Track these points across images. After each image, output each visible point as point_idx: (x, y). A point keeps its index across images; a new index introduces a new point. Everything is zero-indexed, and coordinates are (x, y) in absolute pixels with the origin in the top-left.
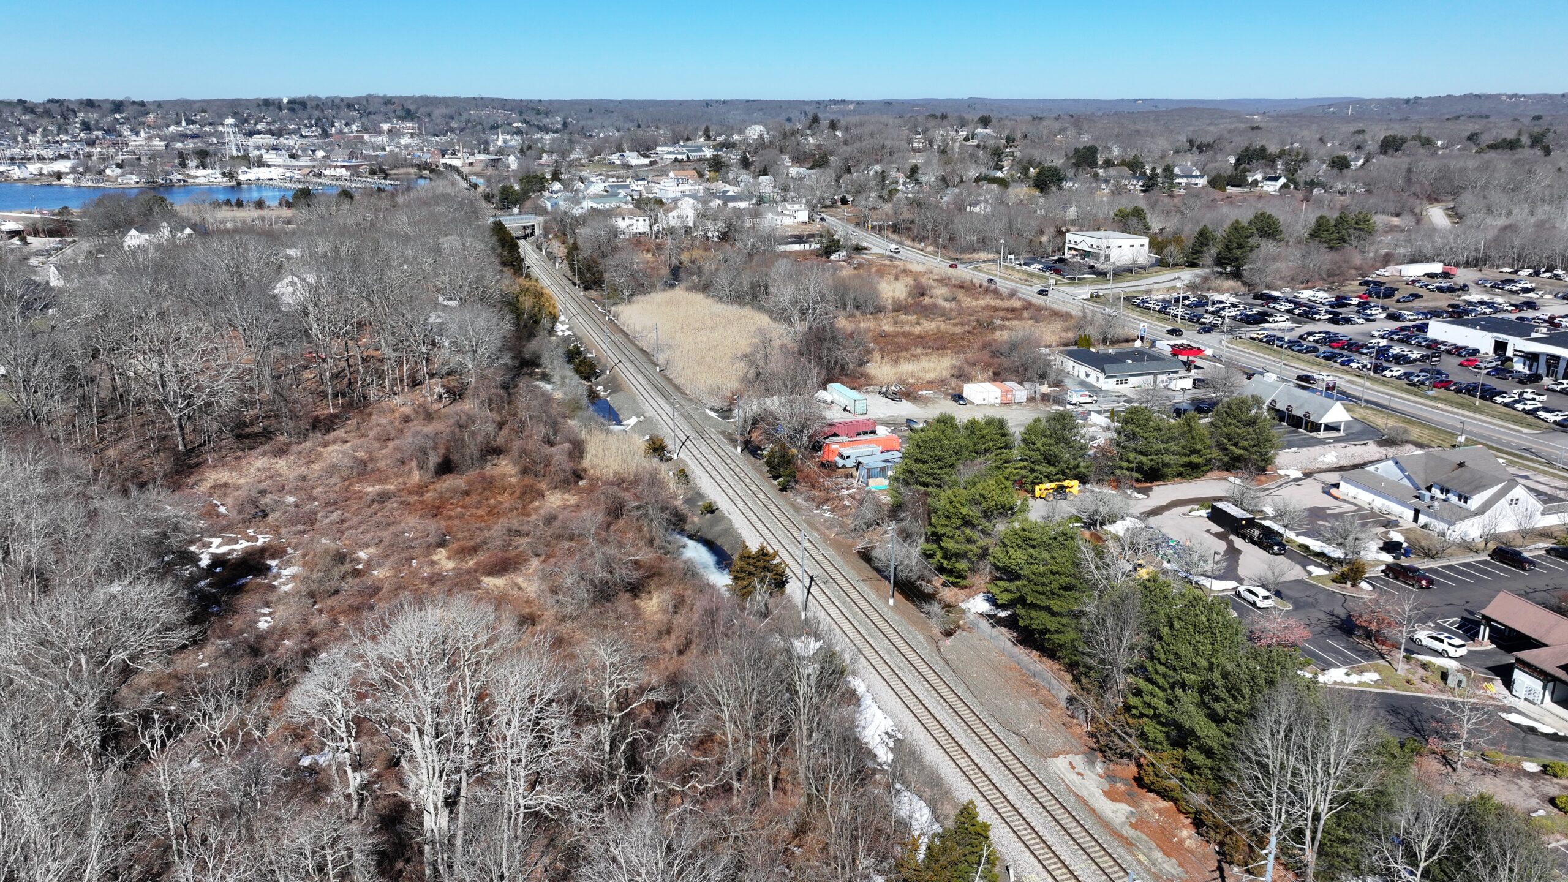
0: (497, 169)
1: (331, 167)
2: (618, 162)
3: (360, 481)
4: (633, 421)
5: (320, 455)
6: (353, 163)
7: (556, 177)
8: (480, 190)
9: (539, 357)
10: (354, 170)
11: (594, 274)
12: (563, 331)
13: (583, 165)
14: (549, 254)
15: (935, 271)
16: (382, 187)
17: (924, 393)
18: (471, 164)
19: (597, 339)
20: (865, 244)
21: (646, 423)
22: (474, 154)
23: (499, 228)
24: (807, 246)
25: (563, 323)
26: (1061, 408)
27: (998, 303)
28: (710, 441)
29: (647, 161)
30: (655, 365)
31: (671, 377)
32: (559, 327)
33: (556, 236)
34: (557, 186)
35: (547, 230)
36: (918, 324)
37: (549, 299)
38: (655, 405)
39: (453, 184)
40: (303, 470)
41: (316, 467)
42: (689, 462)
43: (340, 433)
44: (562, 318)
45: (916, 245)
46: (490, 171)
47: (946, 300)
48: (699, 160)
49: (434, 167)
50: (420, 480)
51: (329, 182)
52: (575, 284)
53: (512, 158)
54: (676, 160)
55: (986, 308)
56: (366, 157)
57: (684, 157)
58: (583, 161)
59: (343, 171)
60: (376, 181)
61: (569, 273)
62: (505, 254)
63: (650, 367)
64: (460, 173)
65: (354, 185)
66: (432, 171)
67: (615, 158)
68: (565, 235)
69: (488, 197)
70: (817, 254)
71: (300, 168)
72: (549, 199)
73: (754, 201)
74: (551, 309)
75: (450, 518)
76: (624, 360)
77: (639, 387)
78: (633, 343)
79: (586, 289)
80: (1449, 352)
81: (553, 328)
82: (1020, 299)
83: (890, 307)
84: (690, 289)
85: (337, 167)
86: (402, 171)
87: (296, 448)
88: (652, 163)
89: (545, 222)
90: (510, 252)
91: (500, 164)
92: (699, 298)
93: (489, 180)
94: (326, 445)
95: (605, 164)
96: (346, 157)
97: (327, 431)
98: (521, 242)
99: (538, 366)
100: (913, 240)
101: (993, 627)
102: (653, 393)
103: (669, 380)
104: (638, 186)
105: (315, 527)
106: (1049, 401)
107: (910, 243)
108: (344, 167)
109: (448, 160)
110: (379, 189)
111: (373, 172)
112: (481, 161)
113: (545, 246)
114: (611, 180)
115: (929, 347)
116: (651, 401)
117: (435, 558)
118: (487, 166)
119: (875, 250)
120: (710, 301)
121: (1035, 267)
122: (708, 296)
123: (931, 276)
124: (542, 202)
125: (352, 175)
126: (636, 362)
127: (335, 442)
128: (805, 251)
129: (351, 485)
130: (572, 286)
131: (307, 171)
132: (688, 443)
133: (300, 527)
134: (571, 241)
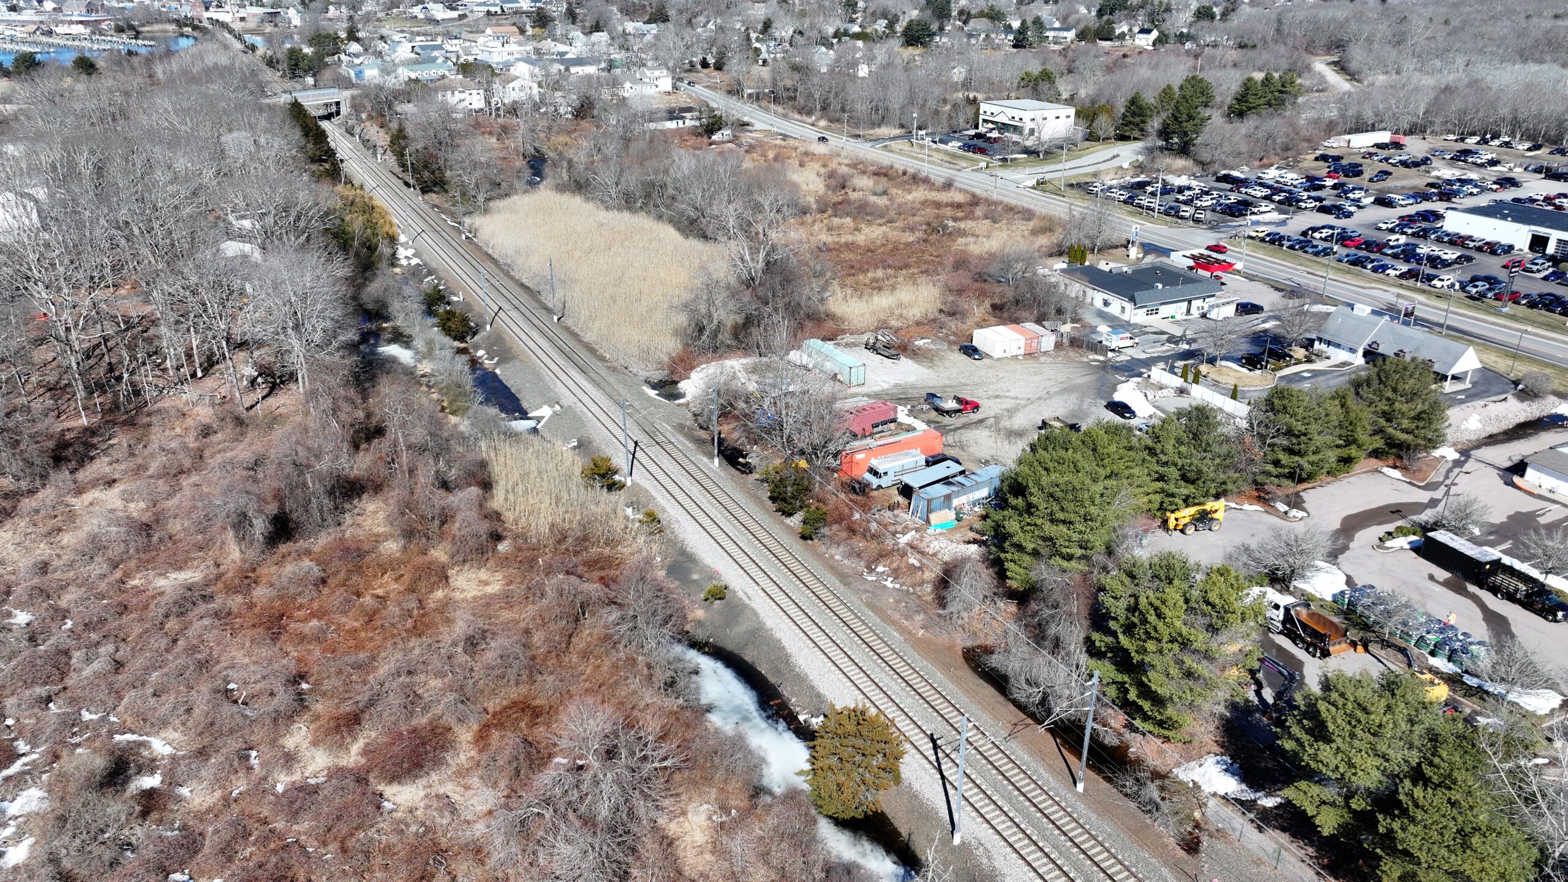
0: (276, 25)
1: (63, 22)
2: (421, 16)
3: (142, 565)
4: (545, 412)
5: (71, 516)
6: (93, 17)
7: (352, 36)
8: (260, 52)
9: (385, 306)
10: (95, 27)
11: (433, 173)
12: (407, 258)
13: (379, 20)
14: (365, 142)
15: (843, 153)
16: (133, 49)
17: (919, 343)
18: (242, 19)
19: (460, 272)
20: (746, 119)
21: (566, 417)
22: (244, 7)
23: (297, 110)
24: (681, 122)
25: (405, 246)
26: (1101, 358)
27: (934, 196)
28: (669, 448)
29: (454, 14)
30: (549, 311)
31: (577, 330)
32: (402, 253)
33: (370, 117)
34: (355, 47)
35: (356, 107)
36: (857, 229)
37: (384, 214)
38: (570, 383)
39: (226, 47)
40: (43, 550)
41: (66, 539)
42: (653, 492)
43: (100, 466)
44: (403, 238)
45: (804, 118)
46: (269, 28)
47: (875, 194)
48: (516, 13)
49: (196, 22)
50: (244, 561)
51: (62, 42)
52: (407, 185)
53: (292, 12)
54: (489, 13)
55: (925, 203)
56: (109, 10)
57: (498, 9)
58: (379, 15)
59: (81, 29)
60: (123, 42)
61: (398, 170)
62: (310, 146)
63: (542, 314)
64: (231, 31)
65: (95, 47)
66: (195, 28)
67: (417, 11)
68: (383, 116)
69: (271, 63)
70: (695, 132)
71: (23, 24)
72: (351, 65)
73: (603, 65)
74: (387, 228)
75: (302, 638)
76: (506, 306)
77: (539, 352)
78: (507, 274)
79: (424, 191)
80: (1479, 249)
81: (394, 254)
82: (960, 190)
83: (814, 206)
84: (561, 188)
85: (71, 22)
86: (157, 27)
87: (27, 504)
88: (462, 17)
89: (353, 98)
90: (315, 143)
91: (278, 19)
92: (576, 201)
93: (269, 39)
94: (79, 491)
95: (406, 19)
96: (84, 10)
97: (81, 464)
98: (325, 125)
99: (387, 319)
100: (800, 113)
101: (1260, 829)
102: (562, 362)
103: (575, 335)
104: (453, 46)
105: (69, 682)
106: (1080, 347)
107: (797, 116)
108: (81, 22)
109: (213, 14)
110: (130, 53)
111: (120, 30)
112: (255, 15)
113: (357, 130)
114: (418, 38)
115: (890, 266)
116: (563, 377)
117: (290, 742)
118: (262, 21)
119: (758, 126)
120: (590, 206)
121: (954, 146)
122: (587, 200)
123: (840, 160)
124: (344, 70)
125: (93, 33)
126: (522, 308)
127: (94, 484)
128: (678, 129)
129: (127, 575)
130: (404, 188)
131: (32, 28)
132: (639, 454)
133: (40, 691)
134: (394, 125)
